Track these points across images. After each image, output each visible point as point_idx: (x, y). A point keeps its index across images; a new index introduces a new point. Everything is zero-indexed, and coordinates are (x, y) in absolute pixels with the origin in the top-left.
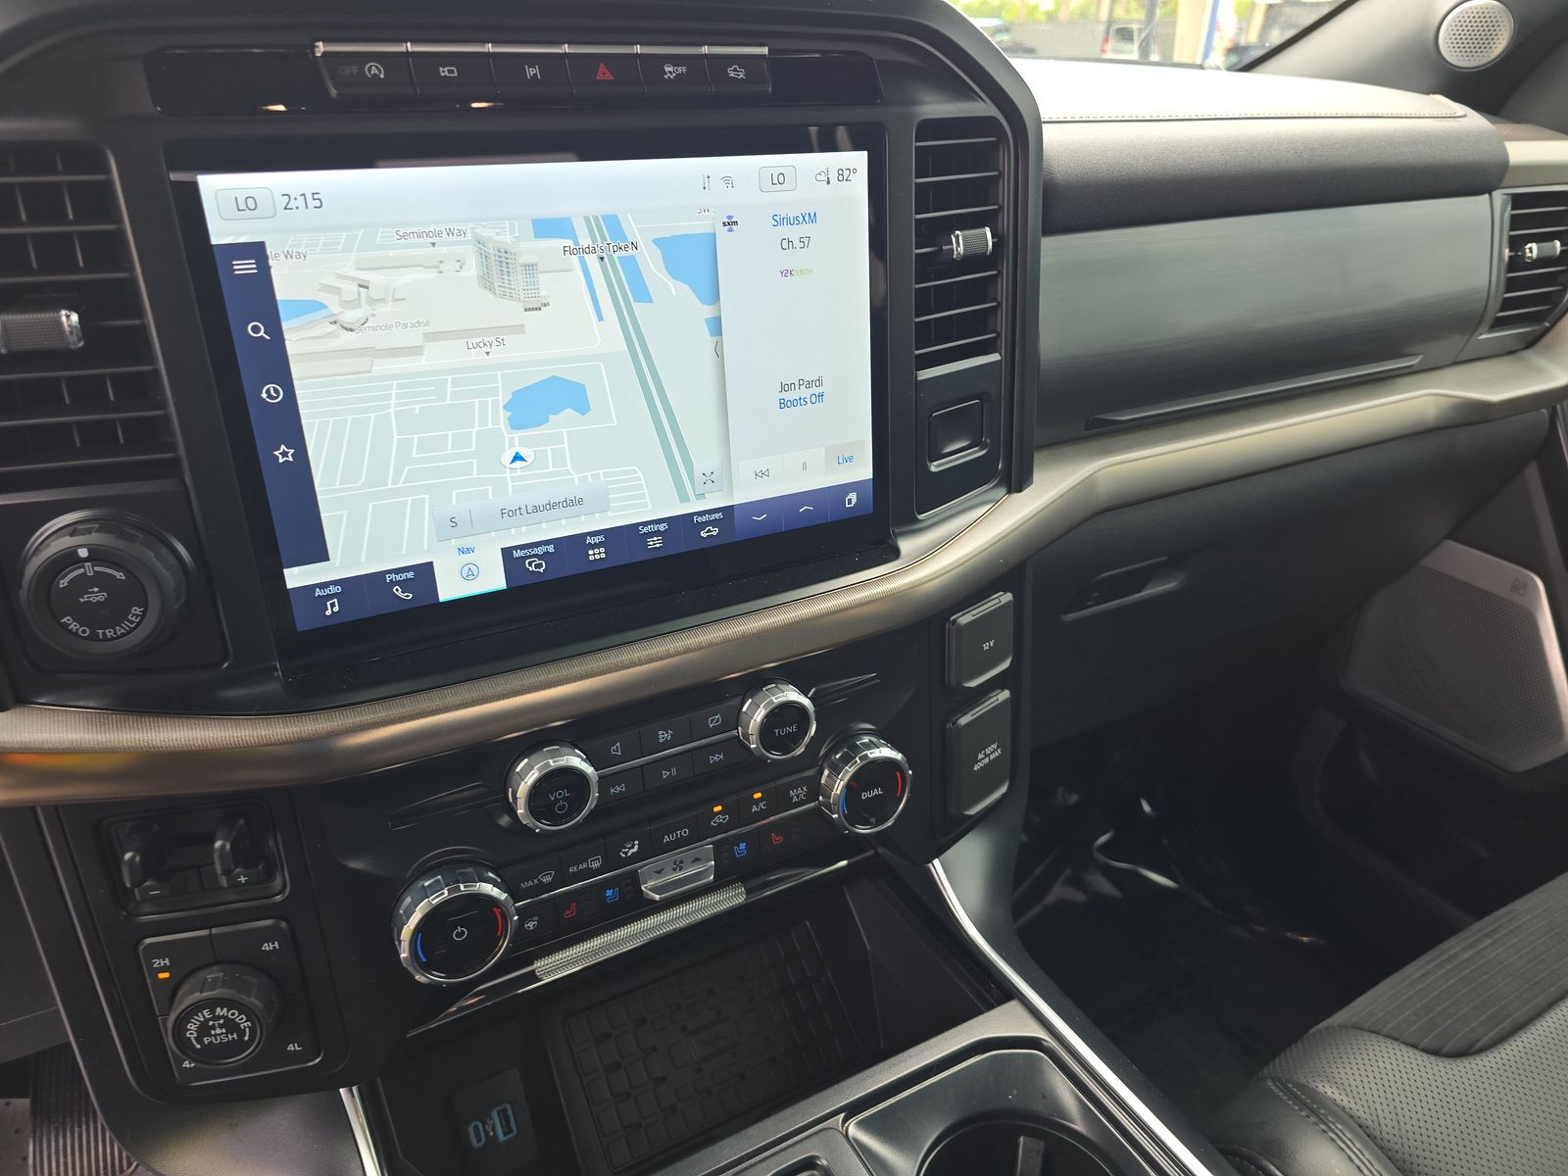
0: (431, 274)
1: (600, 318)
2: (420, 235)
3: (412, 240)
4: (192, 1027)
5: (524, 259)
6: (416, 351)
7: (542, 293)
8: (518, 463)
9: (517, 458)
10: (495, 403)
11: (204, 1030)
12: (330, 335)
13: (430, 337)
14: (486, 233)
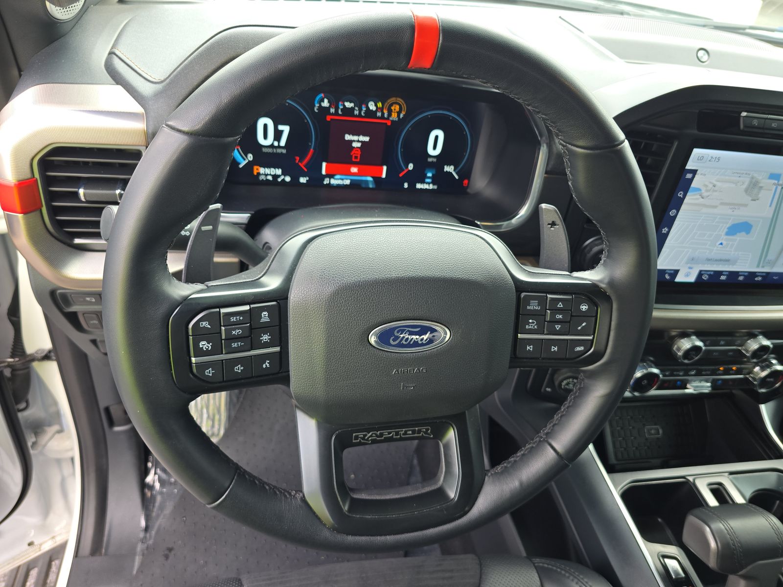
0: (733, 185)
1: (770, 206)
2: (738, 173)
3: (735, 174)
4: (565, 382)
5: (761, 185)
6: (715, 207)
7: (760, 196)
8: (721, 246)
9: (721, 244)
10: (726, 226)
11: (568, 384)
12: (697, 199)
13: (722, 204)
14: (755, 175)
